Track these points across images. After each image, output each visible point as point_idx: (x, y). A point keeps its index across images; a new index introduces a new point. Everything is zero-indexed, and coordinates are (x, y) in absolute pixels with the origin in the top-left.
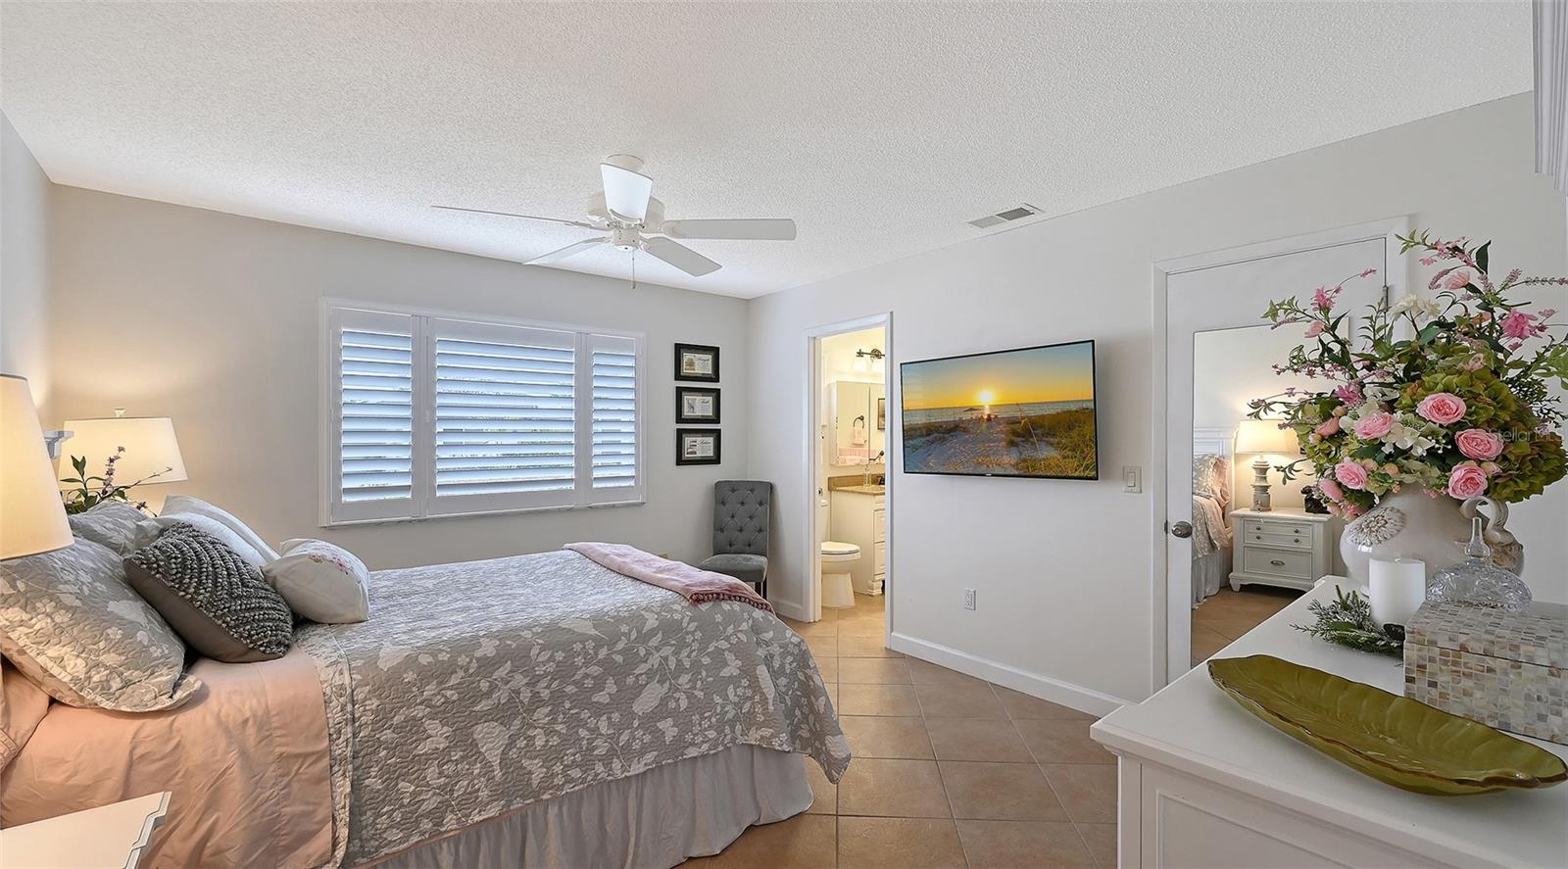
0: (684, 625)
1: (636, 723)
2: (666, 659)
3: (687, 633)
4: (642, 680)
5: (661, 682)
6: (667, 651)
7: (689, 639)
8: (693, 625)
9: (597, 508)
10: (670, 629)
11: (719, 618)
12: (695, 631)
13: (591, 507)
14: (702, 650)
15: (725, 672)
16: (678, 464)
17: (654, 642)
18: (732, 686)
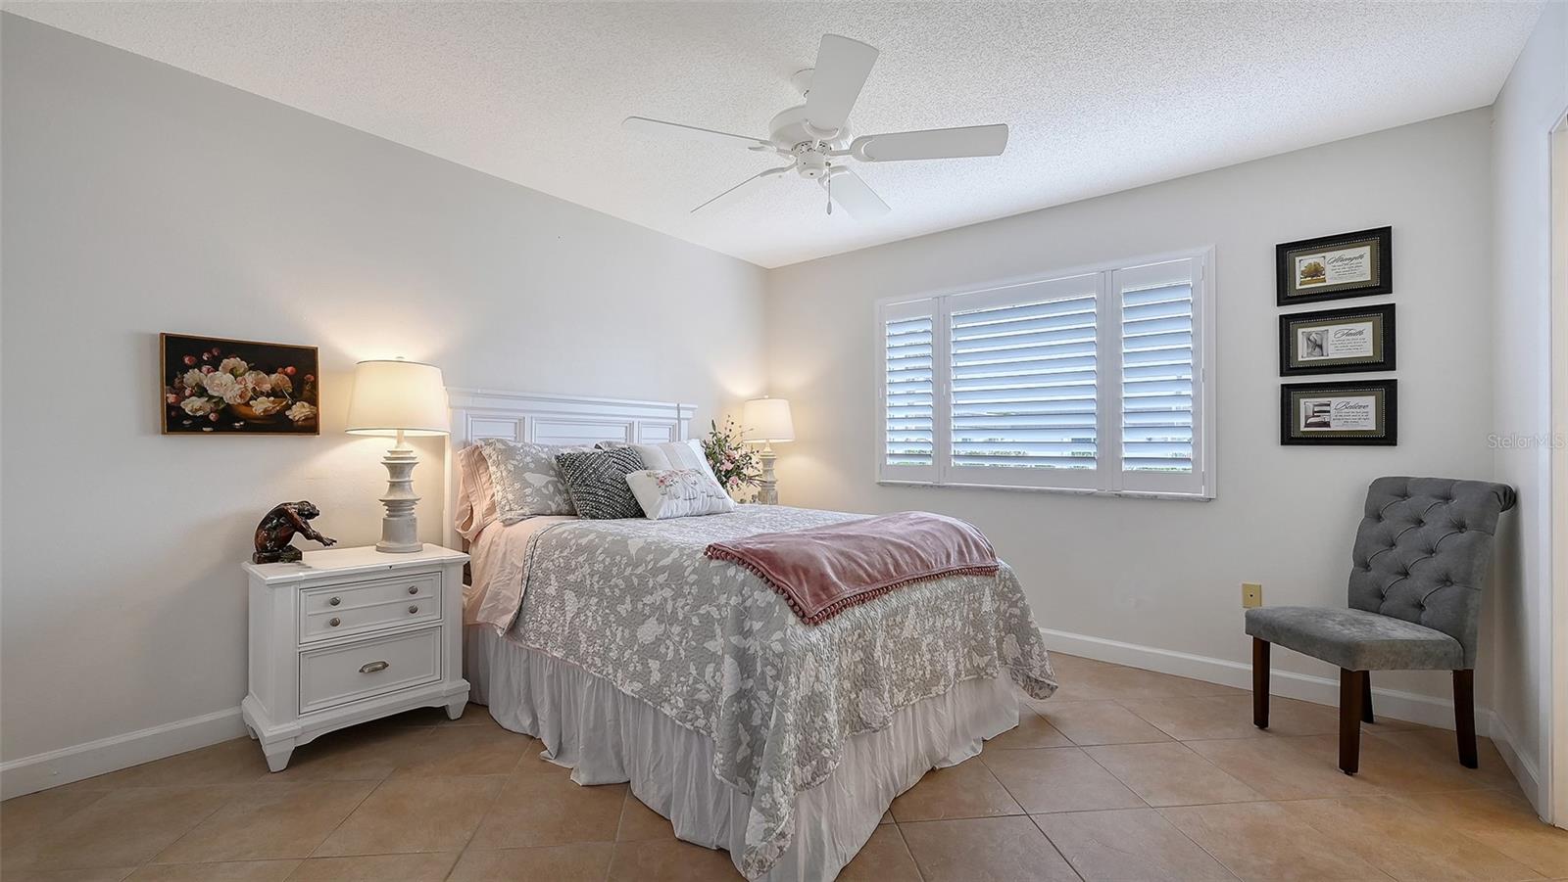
0: (686, 574)
1: (636, 648)
2: (666, 600)
3: (687, 583)
4: (647, 611)
5: (660, 621)
6: (668, 593)
7: (686, 589)
8: (694, 577)
9: (1127, 497)
10: (676, 572)
11: (716, 580)
12: (693, 584)
13: (1120, 495)
14: (695, 608)
15: (711, 645)
16: (1283, 443)
17: (661, 578)
18: (713, 665)
